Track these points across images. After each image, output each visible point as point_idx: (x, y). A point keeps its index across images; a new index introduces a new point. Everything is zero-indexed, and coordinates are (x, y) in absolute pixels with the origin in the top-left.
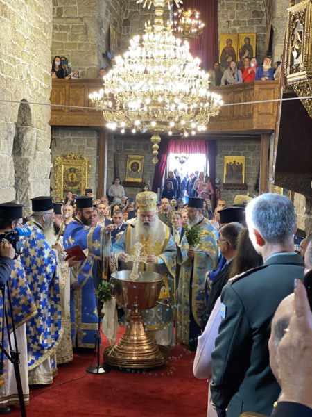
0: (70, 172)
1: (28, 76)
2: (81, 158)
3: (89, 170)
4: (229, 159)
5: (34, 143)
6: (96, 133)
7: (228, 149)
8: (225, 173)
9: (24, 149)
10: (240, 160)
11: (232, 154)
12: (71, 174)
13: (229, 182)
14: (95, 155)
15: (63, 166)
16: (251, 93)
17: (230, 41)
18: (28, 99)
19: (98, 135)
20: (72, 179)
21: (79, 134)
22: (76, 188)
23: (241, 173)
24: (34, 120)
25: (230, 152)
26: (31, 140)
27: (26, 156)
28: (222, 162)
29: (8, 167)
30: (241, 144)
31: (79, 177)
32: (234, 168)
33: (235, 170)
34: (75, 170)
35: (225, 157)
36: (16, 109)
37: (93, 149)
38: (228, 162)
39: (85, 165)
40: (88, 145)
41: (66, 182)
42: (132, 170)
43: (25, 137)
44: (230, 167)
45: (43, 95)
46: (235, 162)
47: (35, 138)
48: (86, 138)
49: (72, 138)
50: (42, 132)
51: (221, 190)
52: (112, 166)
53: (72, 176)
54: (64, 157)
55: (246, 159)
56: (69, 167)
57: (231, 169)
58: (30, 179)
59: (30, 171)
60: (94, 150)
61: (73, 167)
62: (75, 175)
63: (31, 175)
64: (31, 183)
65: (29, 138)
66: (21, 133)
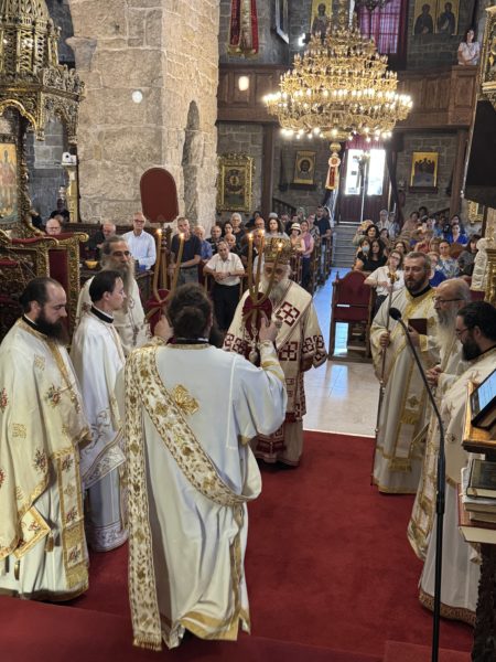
0: (233, 174)
1: (197, 73)
3: (253, 172)
5: (202, 149)
6: (261, 128)
7: (417, 143)
8: (413, 174)
9: (191, 155)
11: (422, 150)
12: (232, 177)
13: (419, 184)
14: (261, 154)
15: (223, 167)
16: (447, 80)
17: (426, 8)
18: (196, 100)
19: (264, 130)
21: (242, 130)
22: (238, 193)
23: (433, 173)
24: (202, 122)
25: (419, 148)
26: (199, 145)
28: (410, 160)
30: (433, 138)
31: (242, 179)
34: (237, 171)
35: (415, 153)
36: (186, 114)
38: (417, 160)
39: (249, 166)
40: (253, 143)
42: (302, 169)
43: (192, 143)
44: (419, 166)
45: (211, 92)
46: (425, 159)
47: (202, 143)
48: (250, 133)
49: (234, 133)
50: (209, 134)
51: (407, 194)
52: (279, 165)
53: (235, 179)
54: (225, 156)
55: (439, 156)
56: (230, 169)
57: (421, 168)
58: (198, 190)
59: (197, 180)
60: (259, 147)
61: (235, 168)
62: (237, 178)
63: (199, 184)
64: (200, 194)
65: (196, 143)
66: (189, 138)
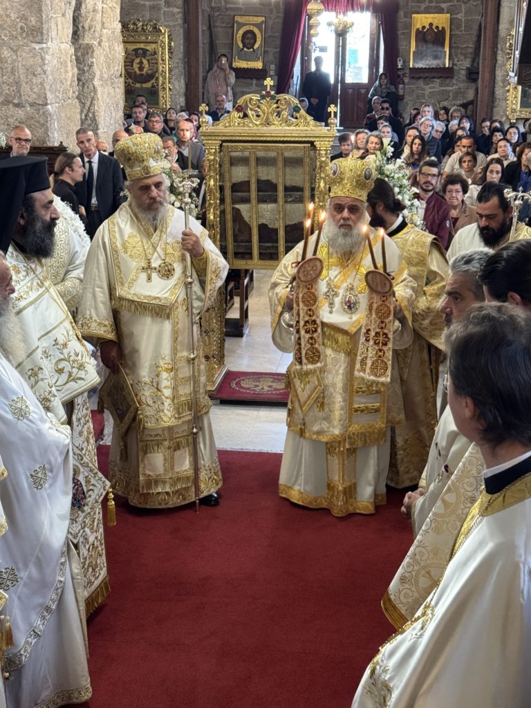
0: (136, 55)
3: (171, 52)
4: (421, 21)
5: (99, 16)
10: (440, 20)
11: (427, 11)
20: (141, 69)
22: (148, 85)
25: (423, 6)
26: (95, 10)
27: (87, 40)
28: (408, 26)
29: (69, 65)
31: (154, 63)
32: (429, 37)
33: (430, 40)
37: (176, 10)
39: (163, 42)
40: (168, 4)
41: (129, 74)
42: (244, 46)
44: (422, 35)
46: (431, 25)
47: (99, 6)
51: (406, 80)
57: (425, 39)
63: (98, 74)
64: (99, 90)
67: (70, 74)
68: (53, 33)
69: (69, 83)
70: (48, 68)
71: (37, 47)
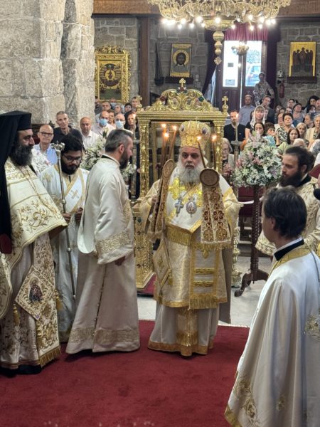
0: (108, 68)
2: (120, 51)
3: (129, 67)
4: (297, 46)
5: (79, 42)
6: (136, 20)
7: (294, 33)
8: (291, 64)
9: (69, 49)
10: (310, 46)
11: (299, 40)
12: (108, 72)
14: (136, 47)
15: (98, 62)
19: (139, 23)
20: (110, 77)
21: (117, 23)
22: (115, 87)
23: (311, 63)
24: (79, 14)
25: (296, 37)
26: (77, 38)
27: (71, 57)
28: (287, 50)
29: (58, 72)
30: (310, 27)
31: (118, 73)
32: (302, 57)
33: (303, 60)
34: (113, 66)
35: (292, 43)
36: (63, 5)
37: (133, 40)
38: (295, 50)
39: (124, 60)
40: (128, 36)
41: (103, 81)
42: (178, 63)
43: (69, 36)
44: (296, 55)
46: (303, 49)
47: (80, 36)
48: (124, 27)
49: (108, 27)
50: (86, 27)
51: (286, 85)
52: (154, 59)
53: (110, 73)
54: (100, 50)
55: (317, 45)
56: (105, 63)
57: (299, 59)
58: (77, 84)
59: (76, 74)
61: (111, 62)
62: (113, 72)
63: (78, 78)
64: (79, 88)
65: (74, 36)
66: (67, 31)
67: (59, 78)
68: (48, 52)
69: (58, 84)
70: (44, 74)
71: (37, 60)
